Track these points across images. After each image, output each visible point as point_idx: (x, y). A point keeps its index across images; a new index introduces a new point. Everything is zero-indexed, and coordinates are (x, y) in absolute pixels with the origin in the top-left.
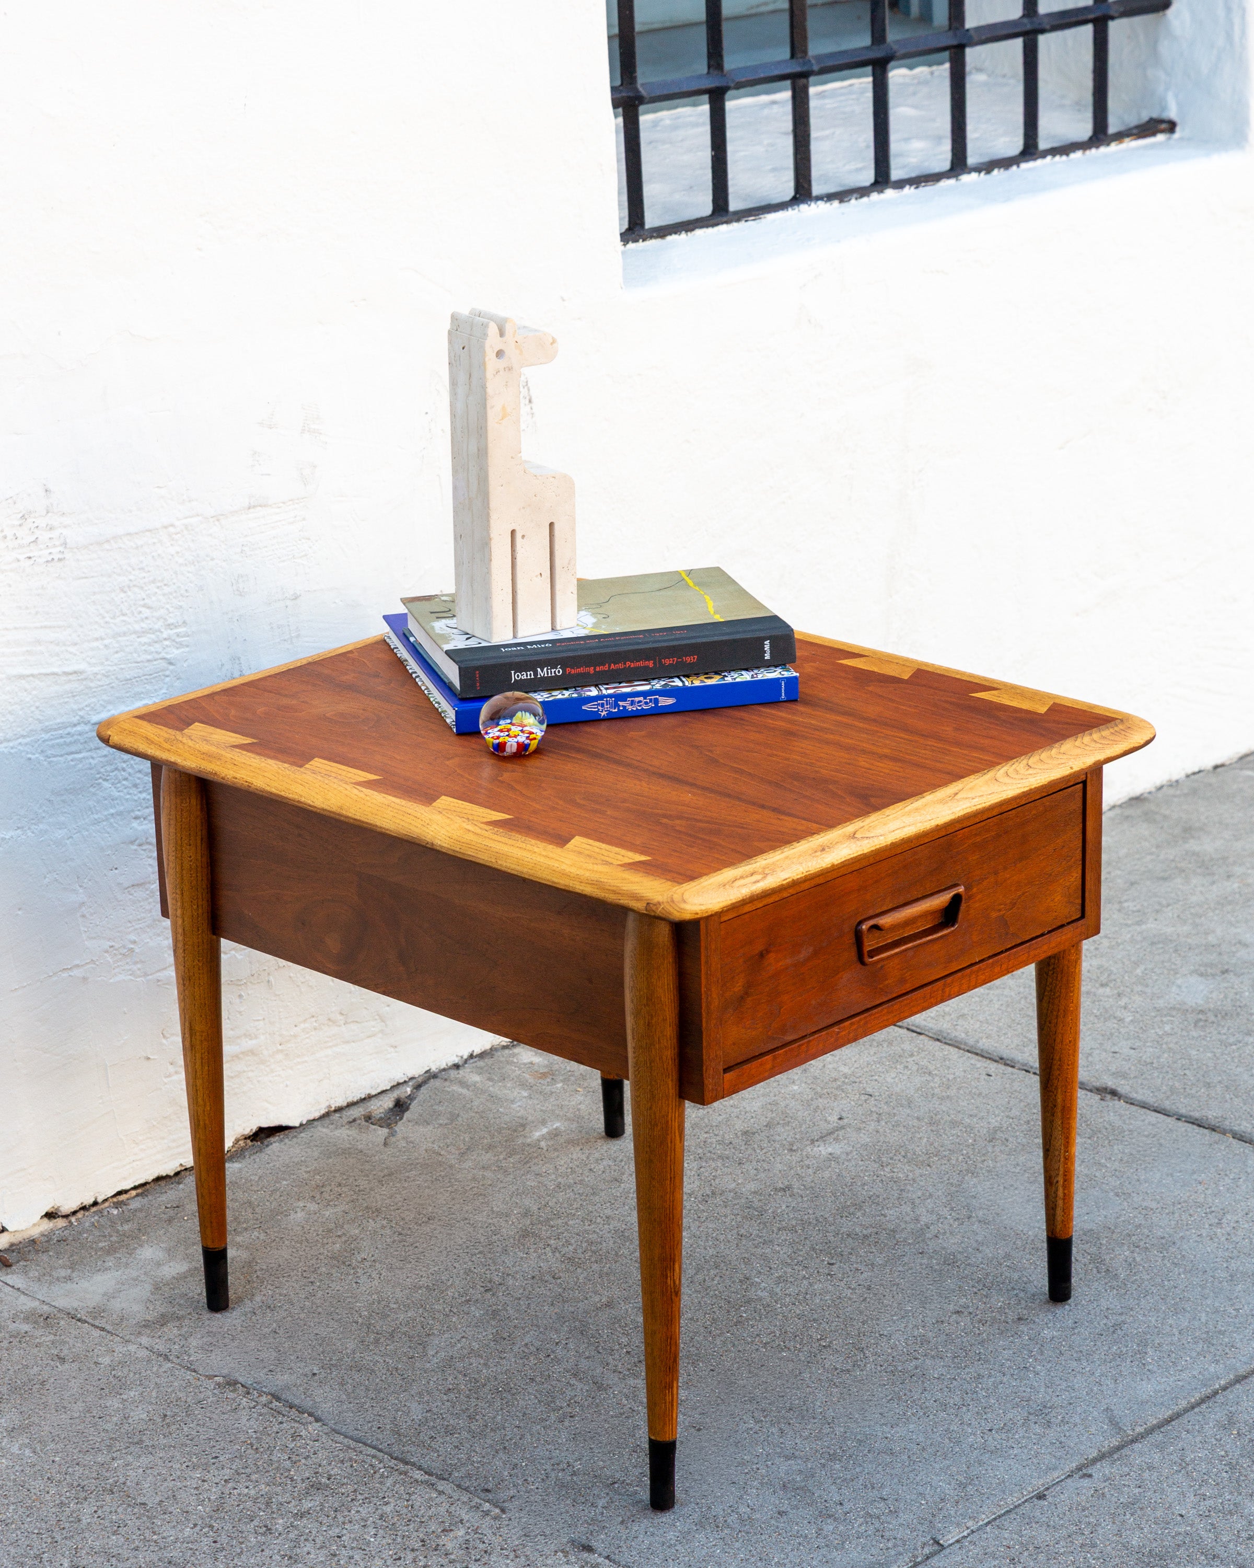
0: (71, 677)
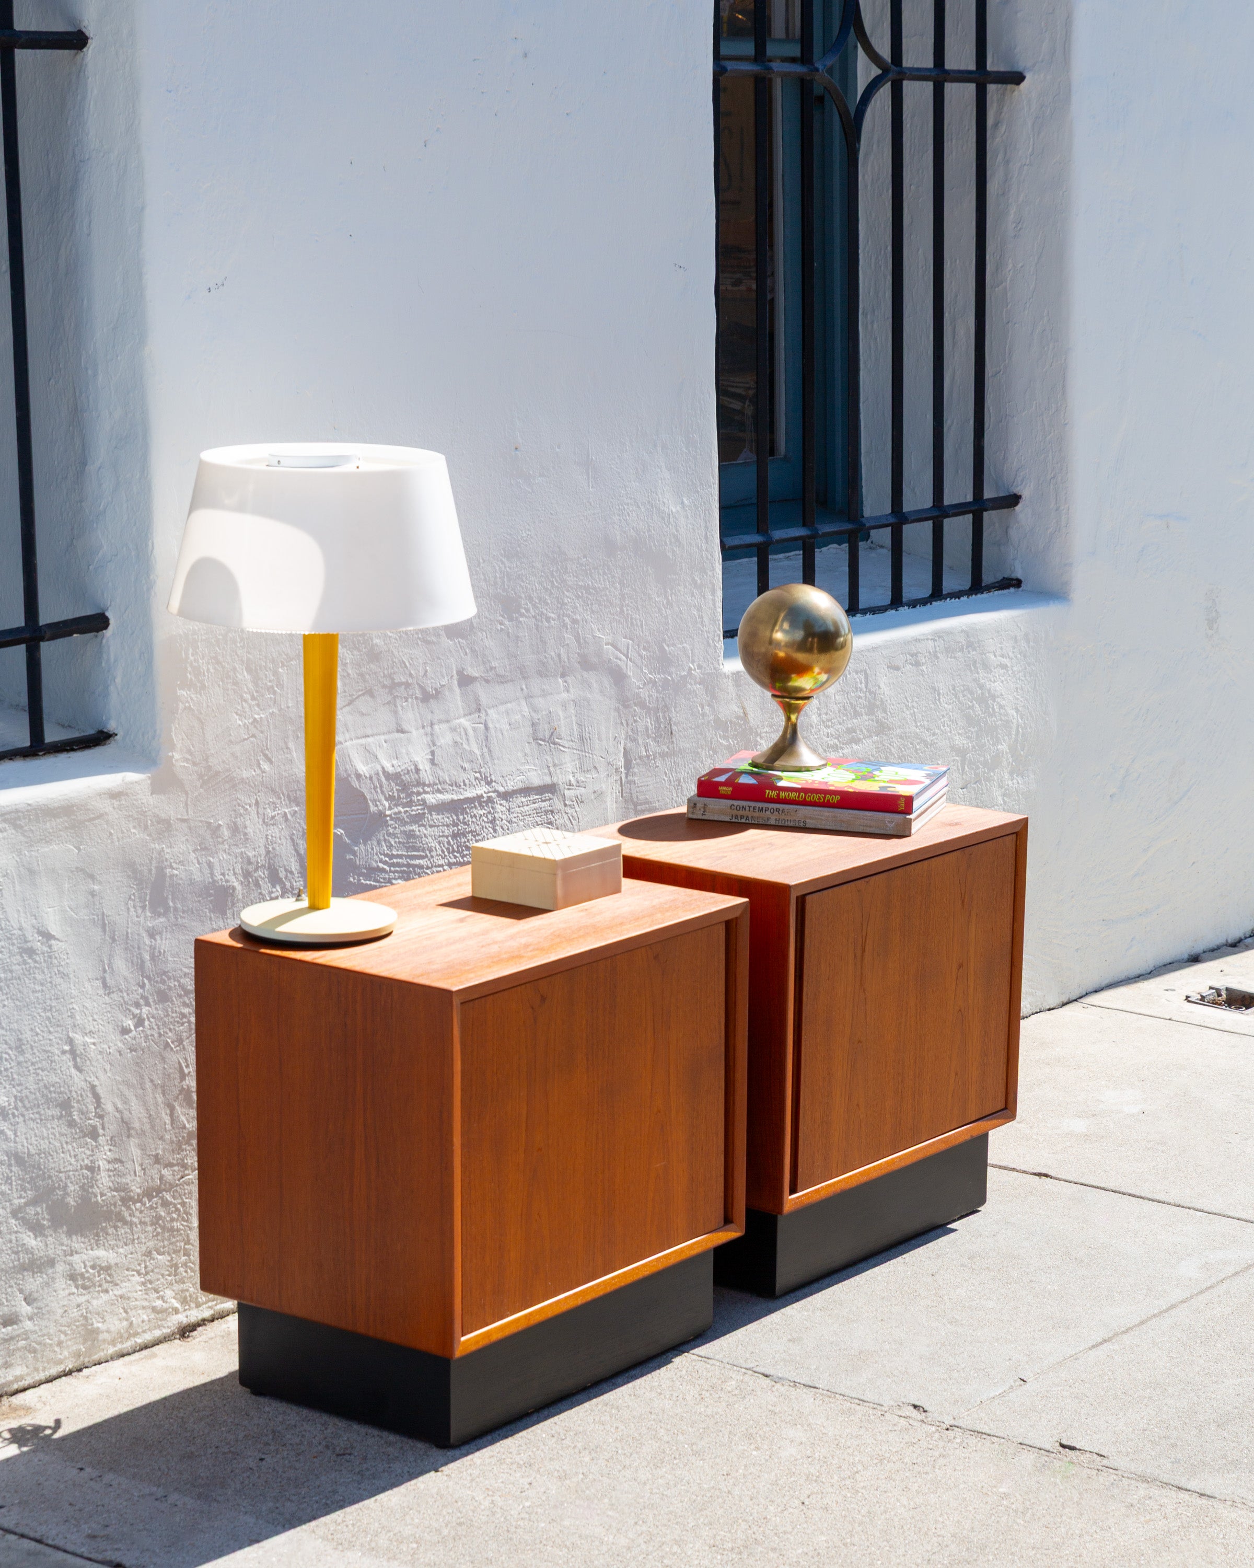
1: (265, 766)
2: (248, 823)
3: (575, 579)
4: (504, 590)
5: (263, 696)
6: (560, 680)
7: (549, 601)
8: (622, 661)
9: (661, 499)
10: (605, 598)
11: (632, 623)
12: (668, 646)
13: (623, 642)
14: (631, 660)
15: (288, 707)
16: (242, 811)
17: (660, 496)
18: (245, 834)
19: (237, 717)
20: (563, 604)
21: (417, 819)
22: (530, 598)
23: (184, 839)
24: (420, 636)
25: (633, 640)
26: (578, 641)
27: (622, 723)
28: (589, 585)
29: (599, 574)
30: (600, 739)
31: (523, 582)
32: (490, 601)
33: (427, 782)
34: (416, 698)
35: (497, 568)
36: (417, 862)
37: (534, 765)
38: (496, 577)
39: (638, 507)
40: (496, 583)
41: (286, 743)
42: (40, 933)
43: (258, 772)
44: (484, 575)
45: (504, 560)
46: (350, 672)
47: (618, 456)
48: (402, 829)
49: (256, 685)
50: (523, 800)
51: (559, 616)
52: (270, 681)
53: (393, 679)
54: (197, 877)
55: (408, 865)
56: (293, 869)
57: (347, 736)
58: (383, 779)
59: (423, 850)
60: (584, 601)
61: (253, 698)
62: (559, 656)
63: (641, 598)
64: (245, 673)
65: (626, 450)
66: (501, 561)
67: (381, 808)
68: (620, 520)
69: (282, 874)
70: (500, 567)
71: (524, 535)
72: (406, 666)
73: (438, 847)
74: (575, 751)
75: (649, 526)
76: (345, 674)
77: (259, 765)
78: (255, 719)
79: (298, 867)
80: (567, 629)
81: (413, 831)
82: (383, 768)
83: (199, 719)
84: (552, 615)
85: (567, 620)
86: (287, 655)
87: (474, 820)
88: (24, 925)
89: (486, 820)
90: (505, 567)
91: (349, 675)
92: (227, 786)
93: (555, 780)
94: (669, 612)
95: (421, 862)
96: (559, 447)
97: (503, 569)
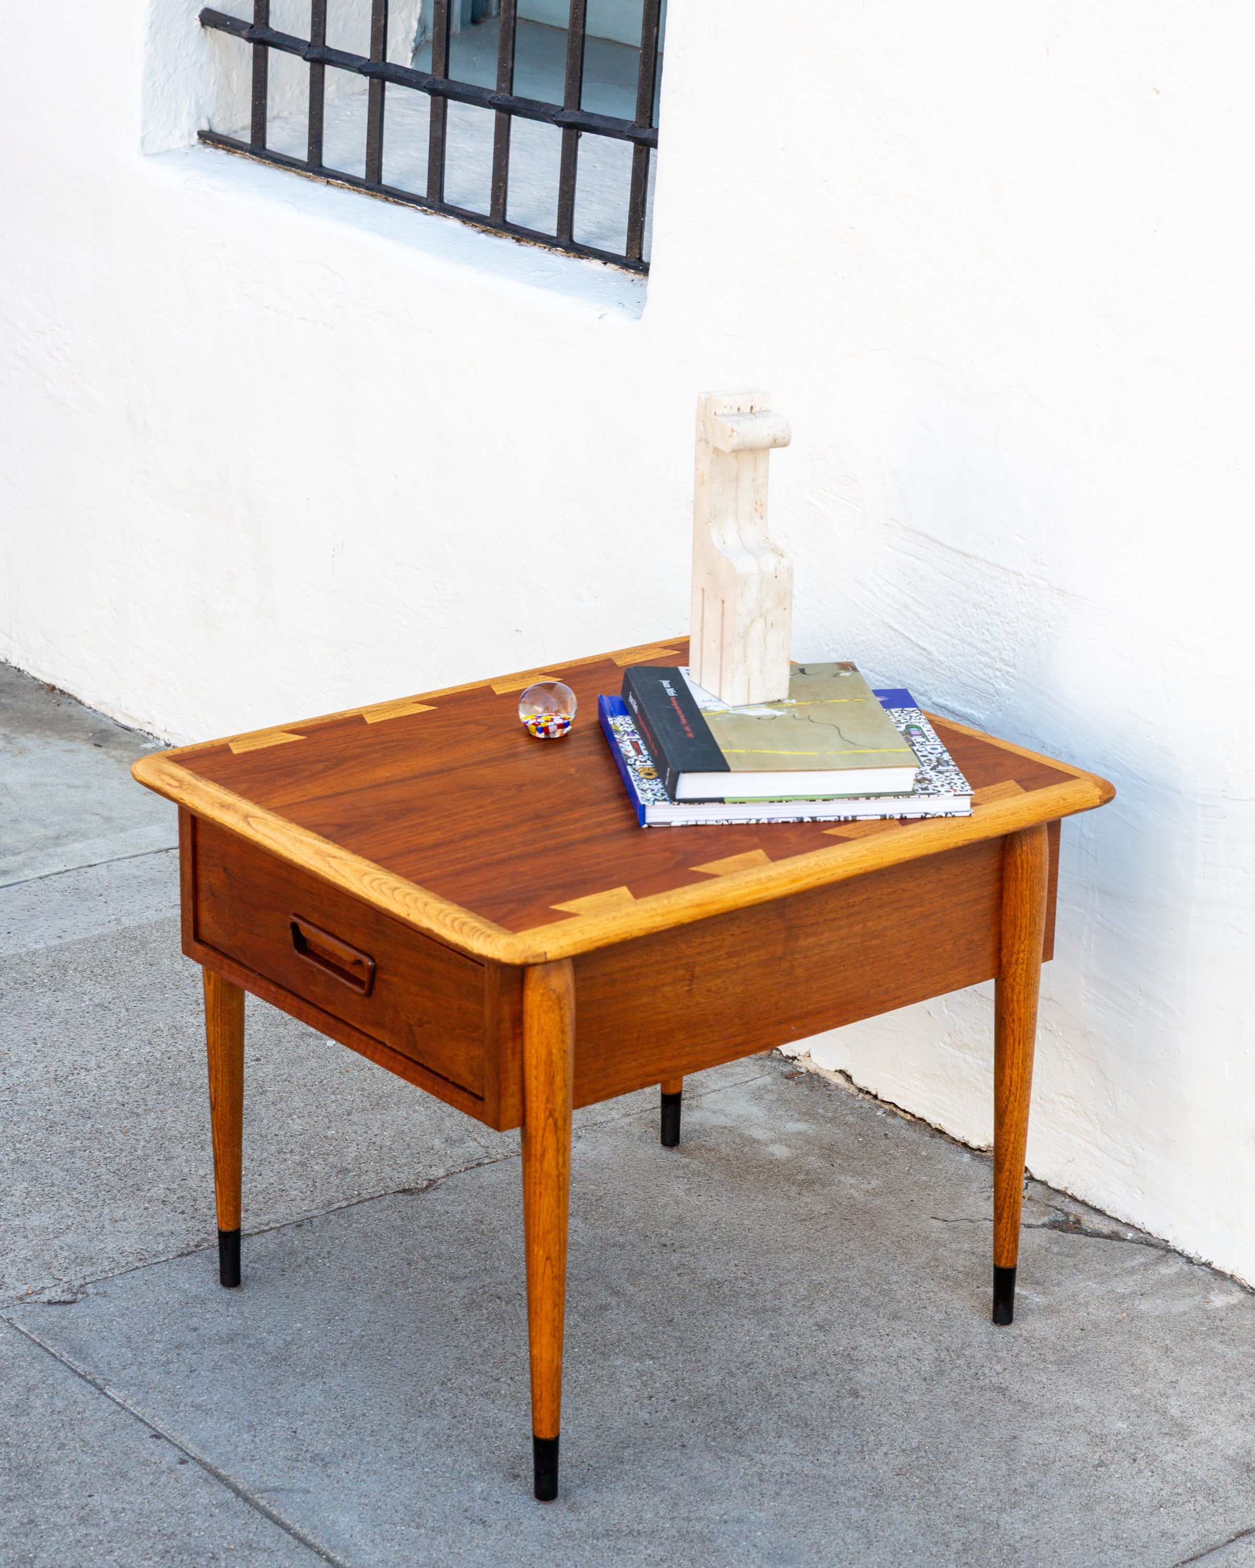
0: (922, 652)
5: (754, 293)
19: (722, 305)
22: (1150, 332)
73: (949, 607)
78: (740, 317)
82: (888, 460)
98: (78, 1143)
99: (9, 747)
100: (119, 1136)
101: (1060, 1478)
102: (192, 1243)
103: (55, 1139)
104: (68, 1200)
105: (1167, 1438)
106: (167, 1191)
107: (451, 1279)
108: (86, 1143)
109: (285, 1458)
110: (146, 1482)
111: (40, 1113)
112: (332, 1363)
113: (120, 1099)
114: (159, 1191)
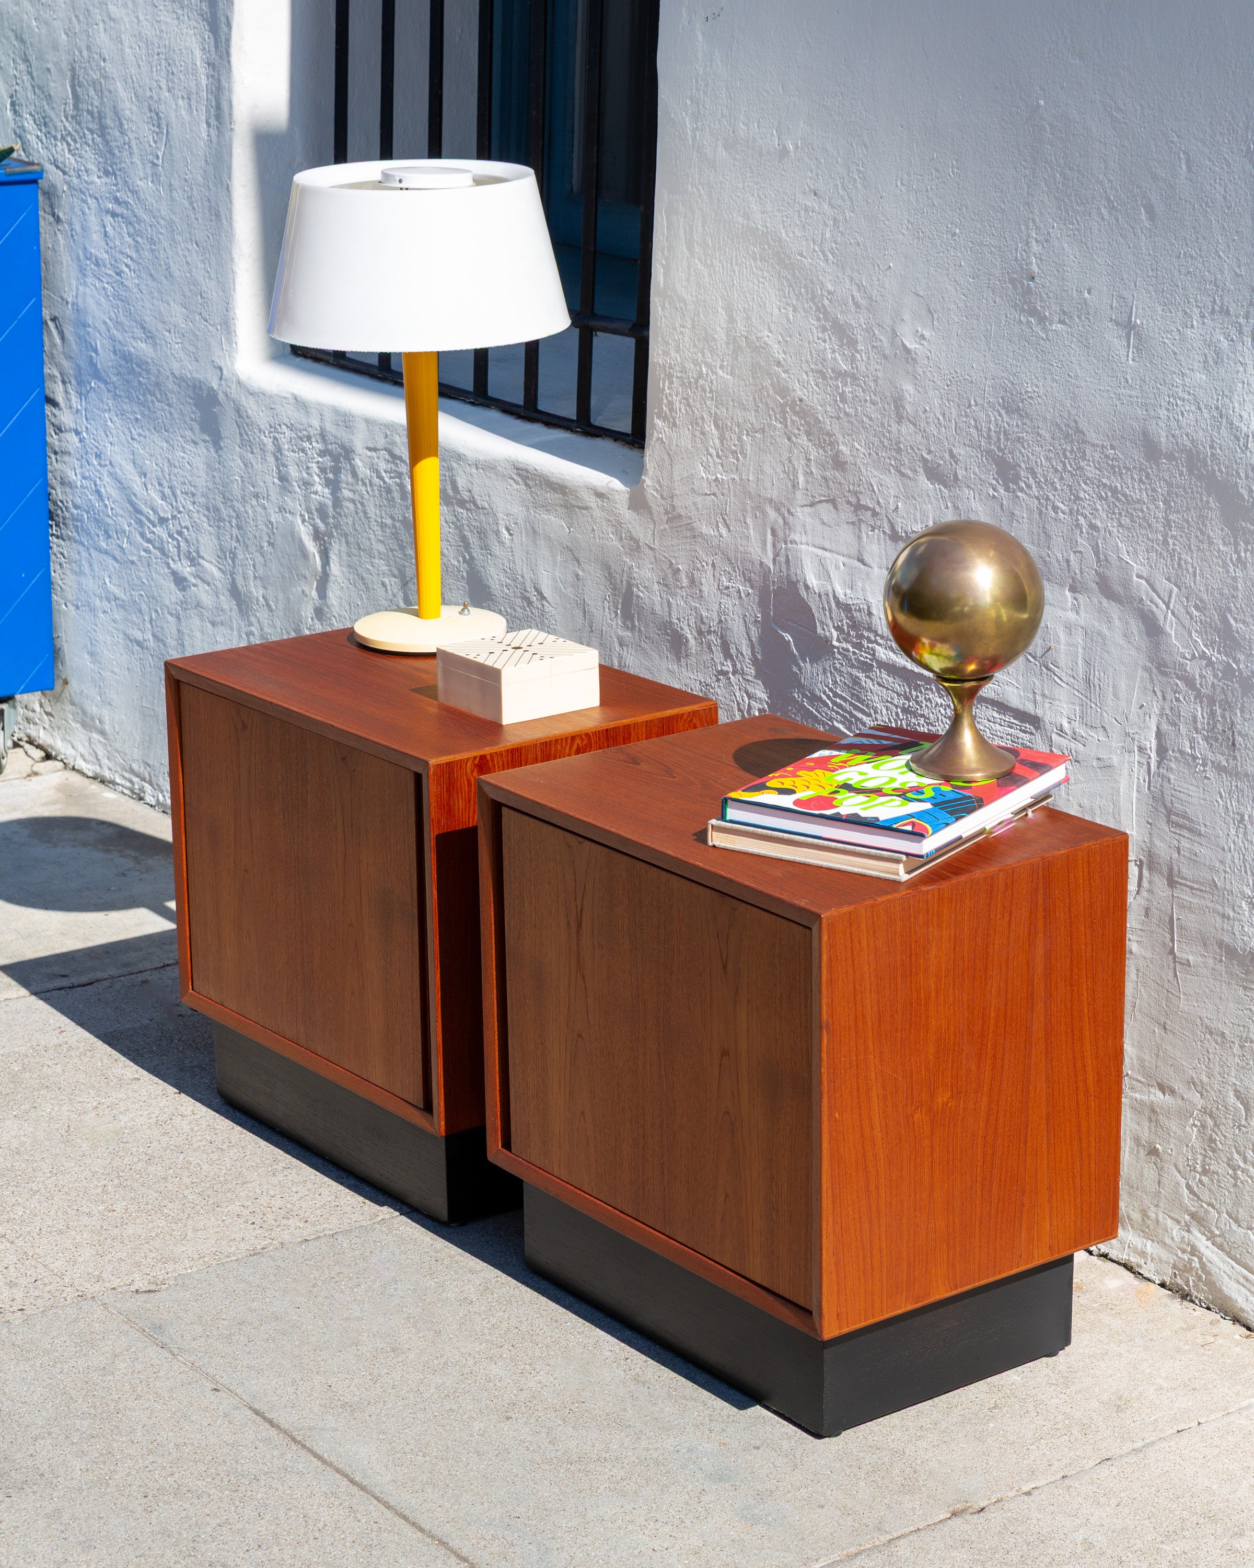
1: (724, 531)
2: (703, 580)
3: (1098, 472)
4: (999, 449)
5: (727, 457)
6: (1067, 592)
7: (1058, 487)
8: (1160, 610)
9: (1237, 410)
10: (1140, 514)
11: (1179, 565)
12: (1235, 619)
13: (1163, 584)
14: (1173, 613)
15: (749, 480)
16: (699, 566)
17: (1236, 405)
18: (701, 591)
19: (702, 469)
20: (1078, 498)
21: (866, 668)
22: (1034, 474)
23: (650, 566)
24: (893, 463)
25: (1180, 590)
26: (1097, 553)
27: (1154, 692)
28: (1116, 487)
29: (1133, 478)
30: (1116, 695)
31: (1025, 448)
32: (982, 456)
33: (880, 632)
34: (884, 532)
35: (993, 419)
36: (860, 715)
37: (1017, 681)
38: (990, 429)
39: (1199, 409)
40: (989, 437)
41: (744, 517)
42: (535, 588)
43: (716, 533)
44: (975, 421)
45: (1003, 412)
46: (814, 470)
47: (1178, 330)
48: (850, 669)
49: (722, 444)
50: (996, 715)
51: (1071, 510)
52: (735, 445)
53: (859, 500)
54: (658, 608)
55: (850, 713)
56: (744, 653)
57: (804, 539)
58: (833, 604)
59: (867, 706)
60: (1109, 506)
61: (718, 456)
62: (1068, 561)
63: (1197, 537)
64: (713, 427)
65: (1192, 326)
66: (999, 412)
67: (827, 634)
68: (1169, 418)
69: (733, 651)
70: (996, 419)
71: (1029, 390)
72: (874, 491)
73: (884, 711)
74: (1076, 693)
75: (1213, 441)
76: (808, 471)
77: (718, 527)
78: (717, 478)
79: (749, 653)
80: (1082, 532)
81: (858, 678)
82: (834, 592)
83: (669, 455)
84: (1061, 505)
85: (1082, 520)
86: (752, 424)
87: (928, 704)
88: (525, 575)
89: (943, 712)
90: (1003, 421)
91: (812, 473)
92: (689, 534)
93: (1040, 712)
94: (1239, 574)
95: (864, 718)
96: (1089, 293)
97: (1000, 422)
98: (171, 1171)
99: (138, 867)
100: (205, 1167)
101: (960, 1418)
102: (259, 1247)
103: (151, 1169)
104: (158, 1215)
105: (1054, 1387)
106: (242, 1208)
107: (470, 1271)
108: (178, 1171)
109: (320, 1405)
110: (205, 1423)
111: (141, 1150)
112: (366, 1335)
113: (209, 1138)
114: (235, 1208)
